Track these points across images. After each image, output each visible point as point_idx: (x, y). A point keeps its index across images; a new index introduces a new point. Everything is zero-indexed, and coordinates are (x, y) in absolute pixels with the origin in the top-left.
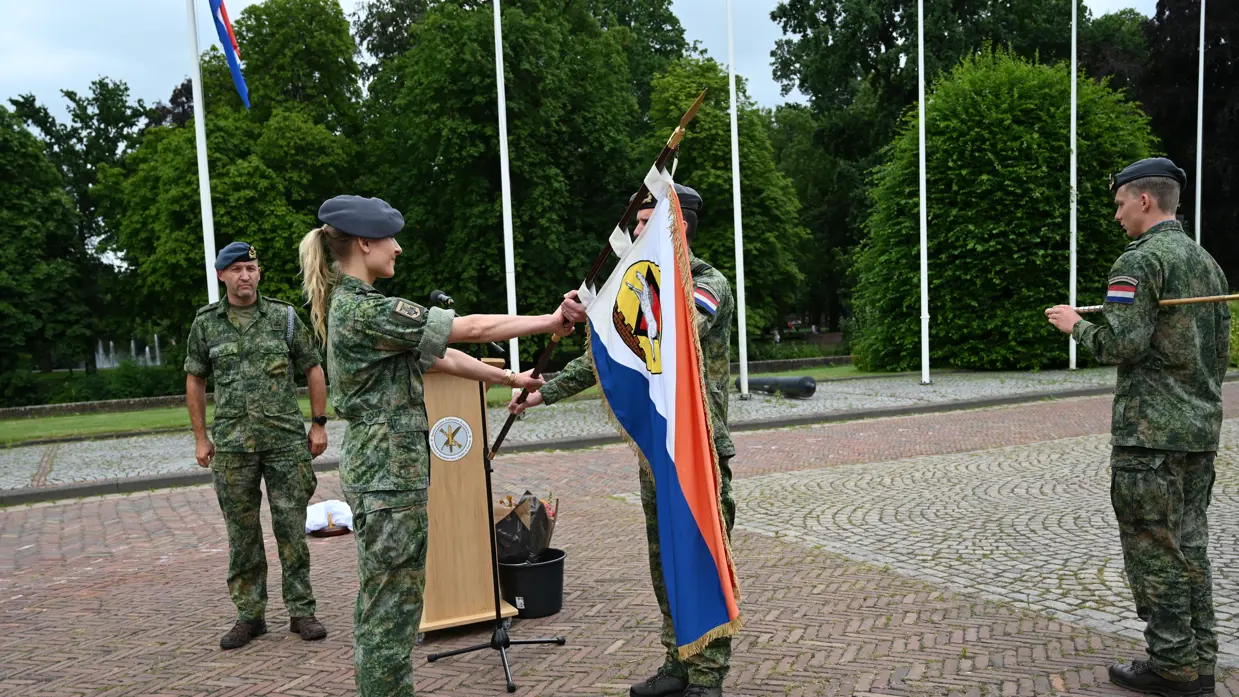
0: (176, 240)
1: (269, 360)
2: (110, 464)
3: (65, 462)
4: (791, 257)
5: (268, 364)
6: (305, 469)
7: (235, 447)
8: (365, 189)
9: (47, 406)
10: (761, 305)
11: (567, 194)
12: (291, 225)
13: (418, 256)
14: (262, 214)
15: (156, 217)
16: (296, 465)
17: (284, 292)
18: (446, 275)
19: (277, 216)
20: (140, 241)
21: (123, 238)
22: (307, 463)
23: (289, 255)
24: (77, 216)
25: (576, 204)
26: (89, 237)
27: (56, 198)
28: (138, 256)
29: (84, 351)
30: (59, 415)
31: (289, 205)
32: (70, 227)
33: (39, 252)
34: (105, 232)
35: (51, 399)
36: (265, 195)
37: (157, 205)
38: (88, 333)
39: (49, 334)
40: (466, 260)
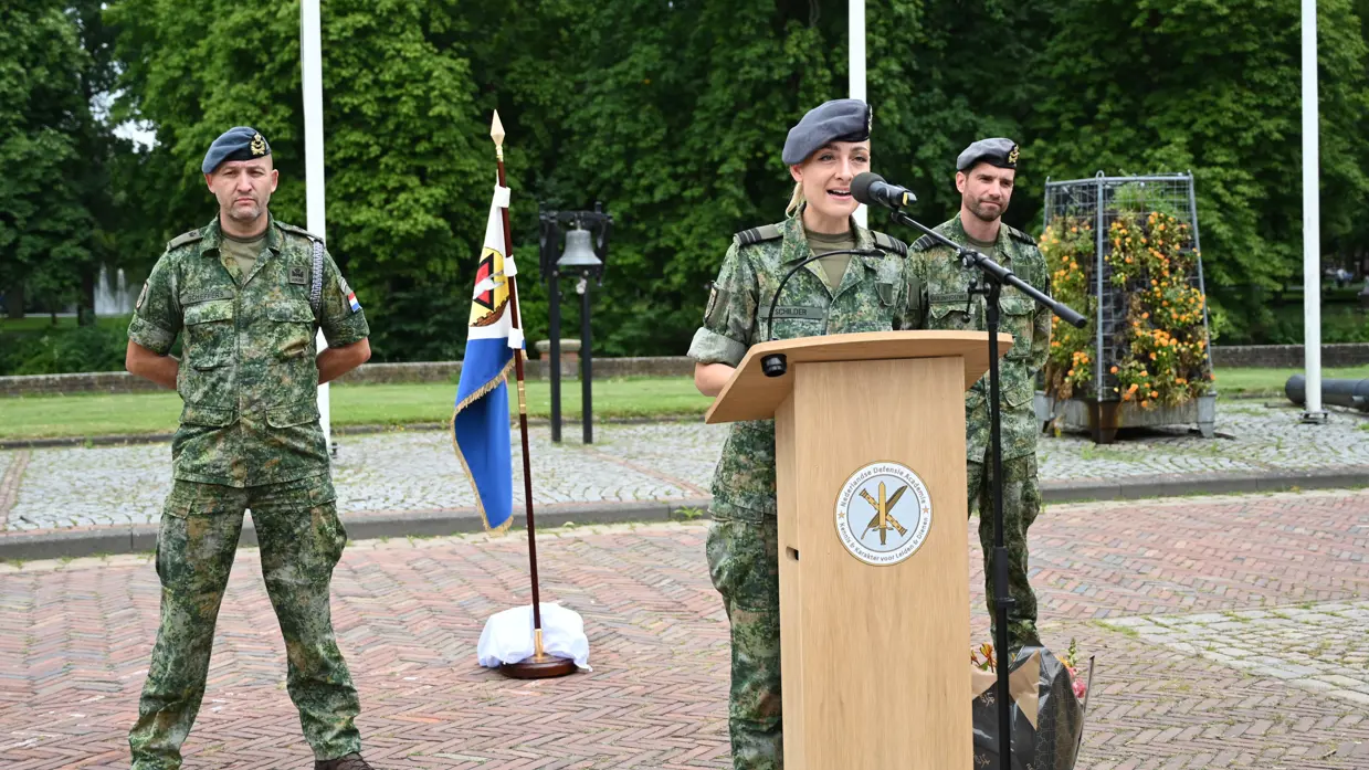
0: (237, 99)
1: (281, 333)
2: (118, 494)
3: (42, 487)
4: (1346, 145)
5: (279, 340)
6: (323, 520)
7: (212, 475)
8: (559, 14)
9: (16, 378)
10: (1286, 236)
11: (919, 25)
12: (428, 76)
13: (647, 132)
14: (380, 55)
15: (207, 60)
16: (308, 511)
17: (412, 190)
18: (692, 167)
19: (405, 60)
20: (179, 100)
21: (151, 94)
22: (327, 509)
23: (423, 126)
24: (82, 57)
25: (934, 44)
26: (97, 93)
27: (49, 27)
28: (174, 124)
29: (77, 285)
30: (34, 395)
31: (426, 41)
32: (69, 75)
33: (17, 116)
34: (122, 87)
35: (20, 364)
36: (389, 22)
37: (210, 38)
38: (84, 254)
39: (24, 253)
40: (728, 143)
